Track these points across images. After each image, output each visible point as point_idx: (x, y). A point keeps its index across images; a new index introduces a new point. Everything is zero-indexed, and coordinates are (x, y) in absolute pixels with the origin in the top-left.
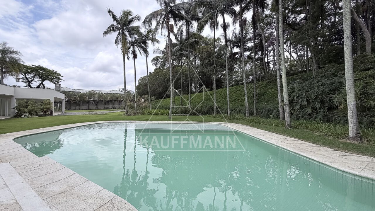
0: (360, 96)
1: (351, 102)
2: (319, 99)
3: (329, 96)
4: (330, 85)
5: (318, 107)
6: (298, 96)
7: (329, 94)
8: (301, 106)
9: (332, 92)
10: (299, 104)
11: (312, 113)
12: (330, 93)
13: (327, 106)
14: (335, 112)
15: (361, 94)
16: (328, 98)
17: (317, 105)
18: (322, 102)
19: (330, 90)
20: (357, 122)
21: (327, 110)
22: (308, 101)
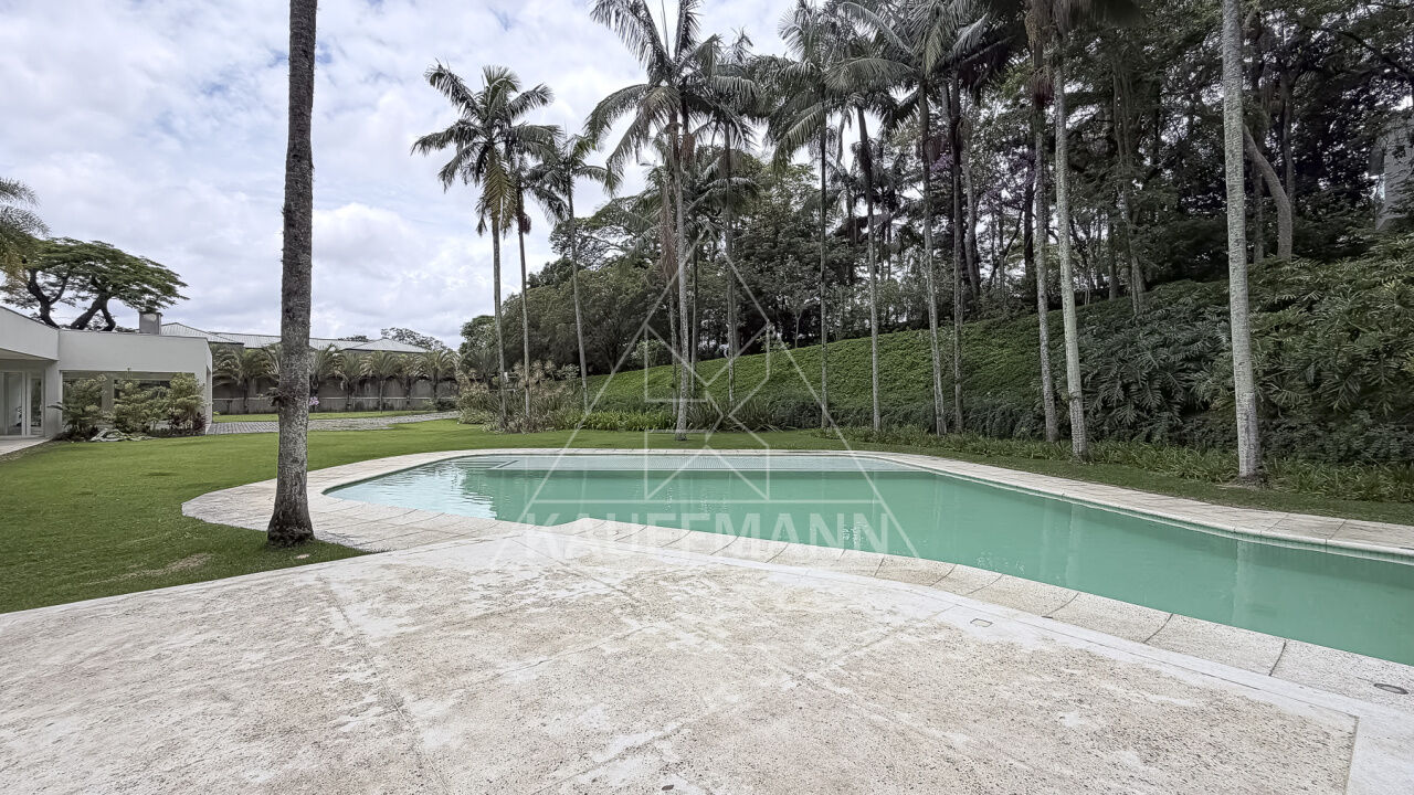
0: (1264, 376)
1: (1244, 395)
2: (1157, 385)
3: (1182, 374)
4: (1186, 344)
5: (1154, 405)
6: (1098, 374)
7: (1184, 371)
8: (1104, 401)
9: (1192, 365)
10: (1100, 397)
11: (1136, 422)
12: (1187, 368)
13: (1177, 404)
14: (1196, 420)
15: (1266, 373)
16: (1180, 381)
17: (1153, 399)
18: (1167, 393)
19: (1187, 359)
20: (1257, 440)
21: (1177, 414)
22: (1126, 388)
